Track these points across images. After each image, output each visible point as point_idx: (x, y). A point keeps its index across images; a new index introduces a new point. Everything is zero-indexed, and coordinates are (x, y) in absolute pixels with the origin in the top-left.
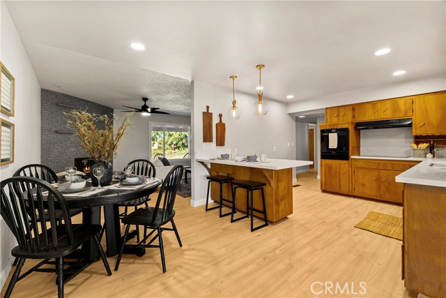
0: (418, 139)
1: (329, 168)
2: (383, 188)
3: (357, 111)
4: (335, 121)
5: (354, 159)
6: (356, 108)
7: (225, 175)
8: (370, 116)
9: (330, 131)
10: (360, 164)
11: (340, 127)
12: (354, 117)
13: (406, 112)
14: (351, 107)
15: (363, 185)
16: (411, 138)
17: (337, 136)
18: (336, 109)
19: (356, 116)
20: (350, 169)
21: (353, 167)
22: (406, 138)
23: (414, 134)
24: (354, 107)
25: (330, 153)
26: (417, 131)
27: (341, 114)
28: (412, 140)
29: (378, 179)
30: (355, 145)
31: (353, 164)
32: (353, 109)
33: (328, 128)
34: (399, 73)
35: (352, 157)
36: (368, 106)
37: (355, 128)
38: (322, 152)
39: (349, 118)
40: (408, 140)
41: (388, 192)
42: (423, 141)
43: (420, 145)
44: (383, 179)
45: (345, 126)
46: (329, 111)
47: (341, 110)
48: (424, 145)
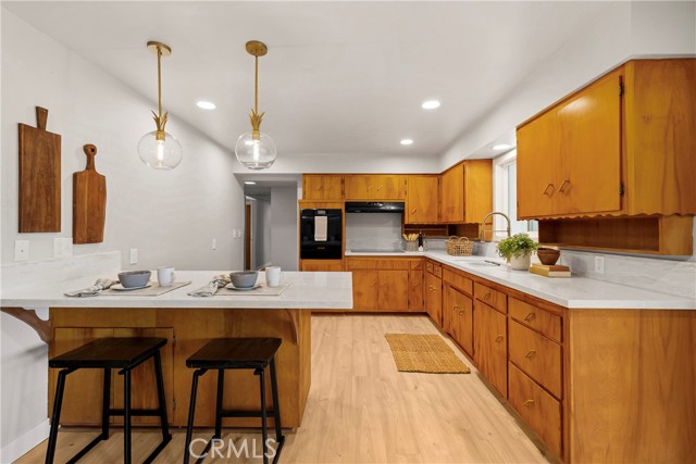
2: (382, 295)
3: (347, 185)
4: (317, 196)
5: (348, 256)
6: (346, 180)
7: (127, 334)
8: (361, 195)
9: (316, 213)
11: (329, 207)
12: (343, 193)
13: (400, 194)
14: (340, 178)
17: (326, 222)
18: (319, 178)
19: (346, 192)
21: (347, 268)
22: (394, 227)
23: (406, 223)
24: (344, 179)
26: (410, 219)
27: (326, 187)
28: (401, 229)
29: (377, 285)
31: (347, 264)
32: (343, 182)
33: (312, 207)
34: (407, 142)
35: (346, 254)
36: (360, 180)
37: (346, 209)
38: (301, 247)
39: (337, 195)
40: (396, 229)
41: (387, 299)
42: (412, 232)
43: (410, 236)
44: (382, 283)
45: (337, 206)
46: (307, 179)
47: (327, 180)
48: (414, 237)
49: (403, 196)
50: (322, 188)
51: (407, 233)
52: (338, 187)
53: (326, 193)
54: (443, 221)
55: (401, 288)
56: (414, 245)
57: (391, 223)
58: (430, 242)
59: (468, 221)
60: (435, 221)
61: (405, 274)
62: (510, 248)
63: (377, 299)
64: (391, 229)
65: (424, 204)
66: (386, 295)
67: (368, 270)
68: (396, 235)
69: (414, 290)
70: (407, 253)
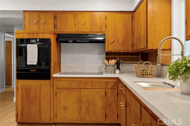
0: (109, 55)
1: (27, 91)
2: (84, 109)
3: (59, 20)
4: (35, 28)
5: (56, 78)
6: (58, 16)
8: (70, 28)
9: (28, 41)
10: (62, 84)
11: (41, 36)
12: (55, 26)
14: (53, 14)
15: (65, 108)
16: (103, 54)
17: (37, 49)
18: (36, 14)
19: (58, 26)
20: (52, 90)
21: (55, 87)
22: (99, 54)
23: (107, 50)
24: (56, 15)
25: (29, 70)
26: (110, 48)
27: (42, 22)
28: (104, 56)
29: (79, 100)
30: (57, 61)
31: (55, 83)
32: (55, 18)
33: (26, 36)
35: (54, 75)
36: (70, 16)
37: (57, 39)
38: (17, 70)
39: (51, 28)
40: (101, 56)
41: (88, 113)
42: (112, 58)
43: (110, 61)
44: (84, 100)
45: (46, 36)
46: (27, 15)
47: (43, 16)
48: (113, 62)
49: (104, 29)
50: (38, 22)
51: (108, 59)
52: (51, 22)
53: (42, 26)
54: (135, 49)
55: (99, 103)
56: (112, 68)
57: (97, 51)
58: (125, 67)
59: (150, 47)
60: (130, 50)
61: (103, 92)
62: (178, 70)
63: (80, 113)
64: (97, 56)
65: (120, 36)
66: (87, 109)
67: (71, 89)
68: (101, 61)
69: (110, 105)
70: (105, 75)
